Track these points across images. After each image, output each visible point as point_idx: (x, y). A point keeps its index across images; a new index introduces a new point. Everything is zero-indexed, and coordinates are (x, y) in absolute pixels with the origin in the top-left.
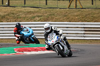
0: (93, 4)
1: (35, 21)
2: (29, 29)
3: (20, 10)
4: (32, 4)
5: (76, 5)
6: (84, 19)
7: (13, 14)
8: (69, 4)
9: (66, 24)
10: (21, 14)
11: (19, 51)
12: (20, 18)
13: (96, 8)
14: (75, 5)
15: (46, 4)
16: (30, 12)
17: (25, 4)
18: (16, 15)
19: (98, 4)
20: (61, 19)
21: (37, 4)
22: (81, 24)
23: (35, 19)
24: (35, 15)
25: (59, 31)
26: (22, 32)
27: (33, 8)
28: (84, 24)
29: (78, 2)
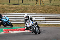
0: (50, 2)
1: (15, 13)
2: (7, 17)
3: (6, 6)
4: (14, 2)
6: (45, 11)
7: (2, 8)
8: (36, 3)
9: (34, 15)
10: (7, 8)
11: (6, 31)
12: (7, 11)
13: (52, 5)
14: (39, 3)
15: (22, 3)
16: (13, 7)
17: (10, 2)
18: (4, 9)
19: (53, 2)
20: (31, 12)
21: (17, 2)
22: (43, 15)
23: (16, 12)
24: (16, 9)
25: (33, 19)
26: (3, 19)
27: (14, 5)
28: (45, 15)
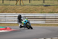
5: (20, 3)
8: (16, 3)
13: (32, 5)
19: (33, 2)
20: (11, 11)
29: (21, 2)
